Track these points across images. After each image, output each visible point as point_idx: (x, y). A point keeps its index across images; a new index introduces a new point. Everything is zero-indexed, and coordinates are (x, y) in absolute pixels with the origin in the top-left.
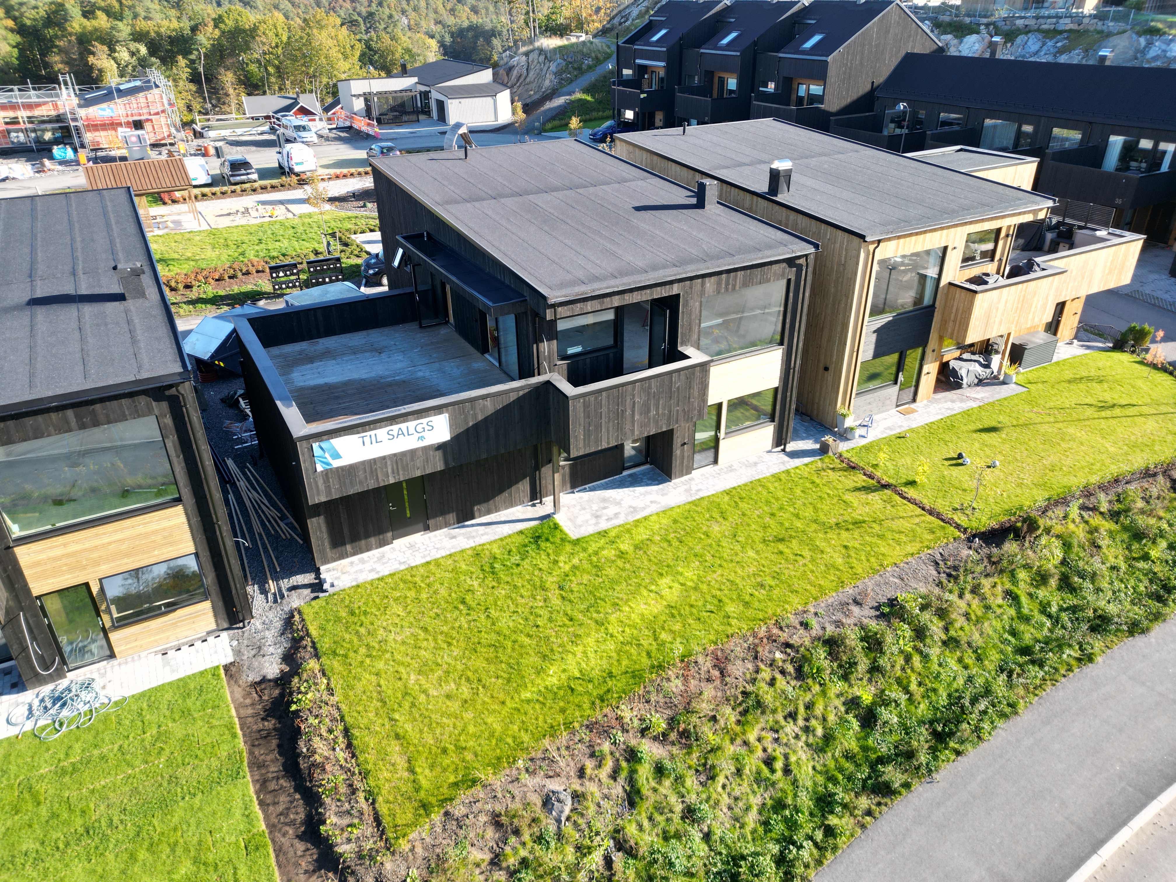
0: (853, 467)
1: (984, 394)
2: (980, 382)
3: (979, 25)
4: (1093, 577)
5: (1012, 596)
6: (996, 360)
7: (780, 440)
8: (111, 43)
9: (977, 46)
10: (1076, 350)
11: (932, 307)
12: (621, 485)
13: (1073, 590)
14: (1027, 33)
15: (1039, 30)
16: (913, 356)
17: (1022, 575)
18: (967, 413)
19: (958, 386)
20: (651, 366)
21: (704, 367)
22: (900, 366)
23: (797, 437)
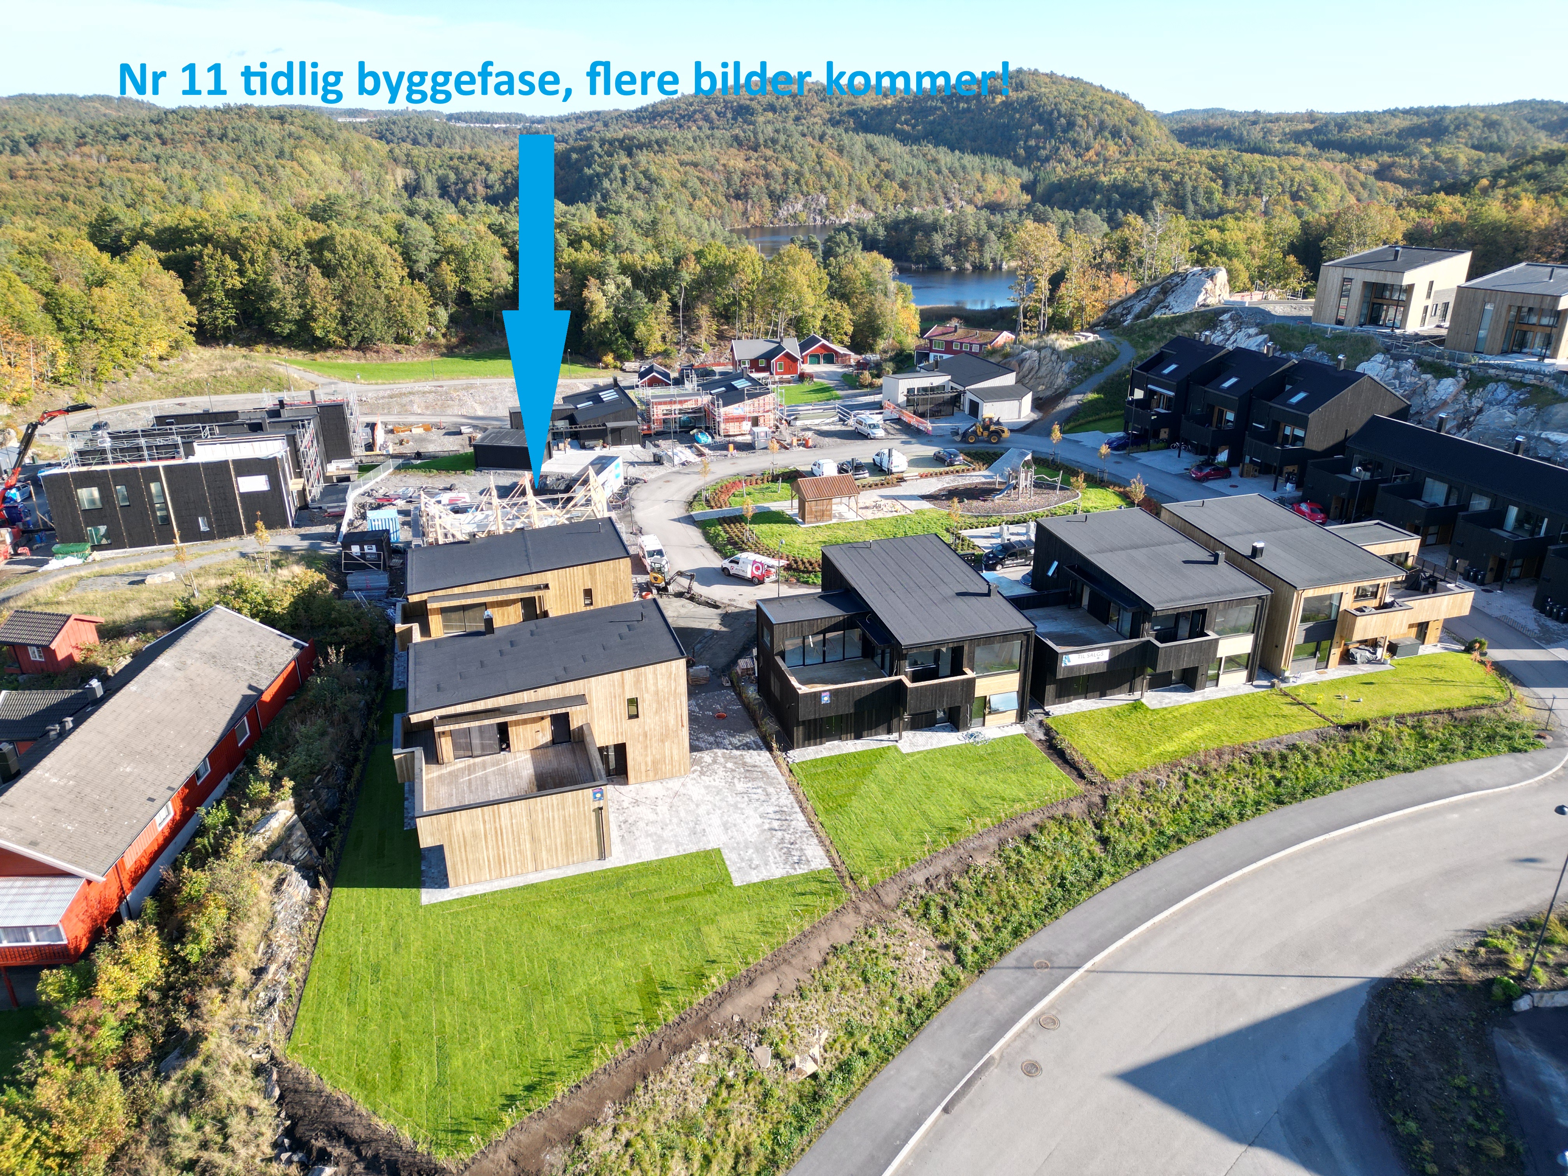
0: (1286, 695)
1: (1369, 668)
2: (1369, 662)
3: (1457, 368)
4: (1395, 750)
5: (1353, 753)
6: (1379, 651)
7: (1250, 679)
8: (601, 277)
9: (1452, 389)
10: (1438, 649)
11: (1336, 621)
12: (1170, 691)
13: (1383, 753)
14: (1497, 381)
15: (1508, 381)
16: (1325, 644)
17: (1358, 744)
18: (1355, 677)
19: (1355, 663)
20: (1190, 637)
21: (1216, 641)
22: (1317, 649)
23: (1259, 679)
